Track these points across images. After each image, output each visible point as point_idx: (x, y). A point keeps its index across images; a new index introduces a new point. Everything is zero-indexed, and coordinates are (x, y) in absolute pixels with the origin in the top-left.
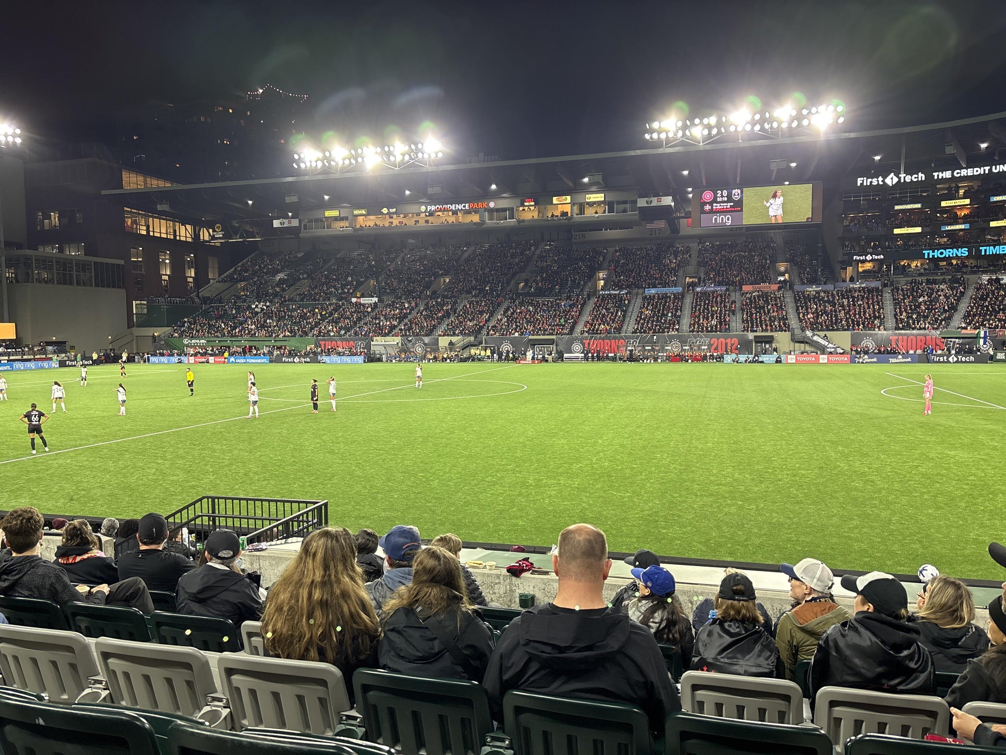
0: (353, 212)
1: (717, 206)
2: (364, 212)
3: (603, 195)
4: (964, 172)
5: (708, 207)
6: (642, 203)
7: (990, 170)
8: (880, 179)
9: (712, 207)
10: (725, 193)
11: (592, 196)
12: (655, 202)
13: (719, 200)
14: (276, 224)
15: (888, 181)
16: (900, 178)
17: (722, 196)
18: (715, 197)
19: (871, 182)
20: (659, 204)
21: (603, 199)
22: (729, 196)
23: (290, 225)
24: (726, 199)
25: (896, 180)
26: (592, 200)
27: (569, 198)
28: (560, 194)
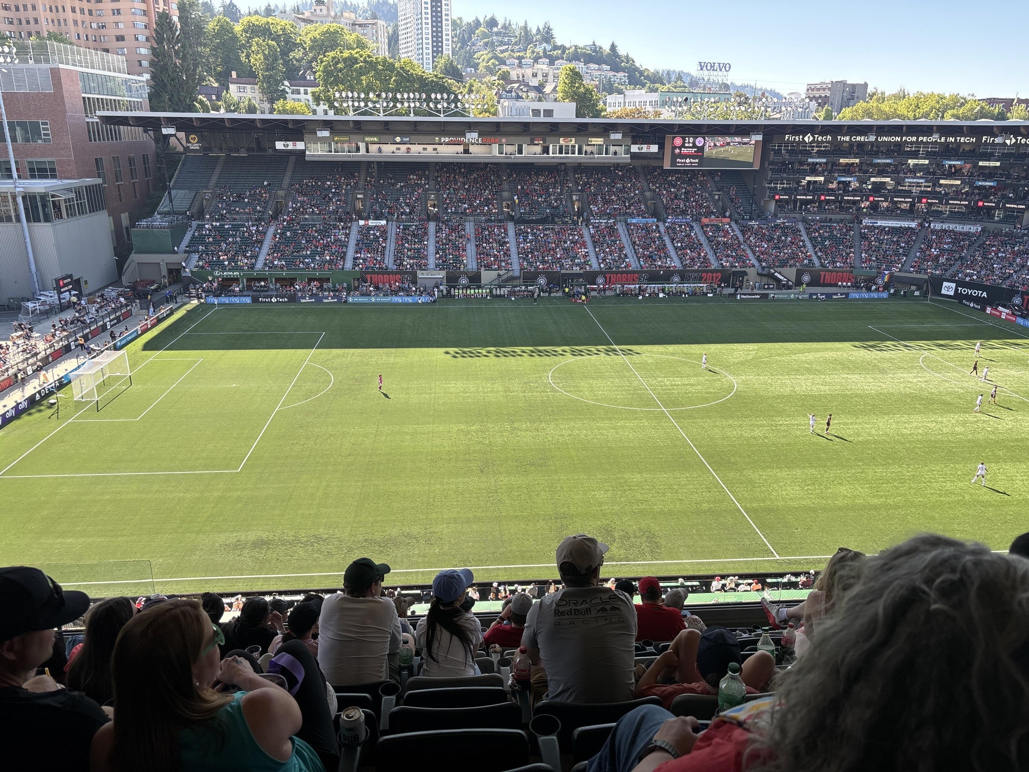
0: (364, 139)
1: (684, 151)
2: (376, 139)
3: (602, 139)
4: (858, 138)
5: (677, 151)
6: (635, 149)
7: (876, 139)
8: (801, 137)
9: (681, 150)
10: (691, 140)
11: (593, 139)
12: (645, 149)
13: (687, 145)
14: (279, 145)
15: (806, 139)
16: (814, 138)
17: (689, 143)
18: (684, 143)
19: (795, 139)
20: (649, 151)
21: (602, 143)
22: (694, 143)
23: (294, 148)
24: (691, 145)
25: (811, 138)
26: (593, 143)
27: (573, 139)
28: (567, 135)
